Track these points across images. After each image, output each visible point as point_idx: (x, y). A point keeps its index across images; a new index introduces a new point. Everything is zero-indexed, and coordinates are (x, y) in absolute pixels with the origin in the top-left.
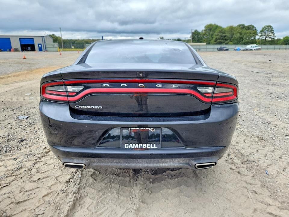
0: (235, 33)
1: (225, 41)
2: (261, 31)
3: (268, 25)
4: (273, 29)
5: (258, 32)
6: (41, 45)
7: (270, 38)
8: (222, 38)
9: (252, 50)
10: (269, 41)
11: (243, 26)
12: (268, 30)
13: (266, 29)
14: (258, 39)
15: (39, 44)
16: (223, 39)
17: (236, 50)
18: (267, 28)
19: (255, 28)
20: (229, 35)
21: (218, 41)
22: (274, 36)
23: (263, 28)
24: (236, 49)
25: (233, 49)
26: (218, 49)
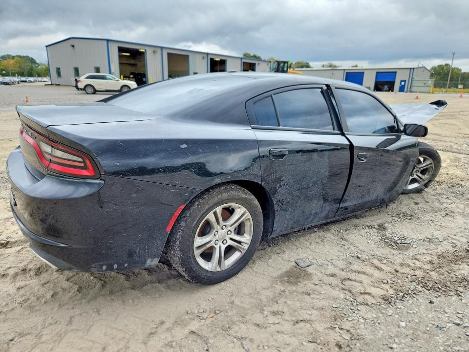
6: (405, 83)
15: (401, 81)
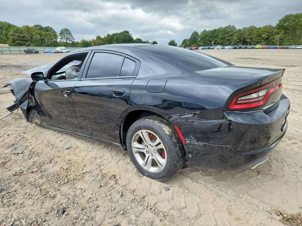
0: (33, 33)
1: (25, 42)
2: (60, 34)
3: (65, 28)
4: (71, 33)
5: (58, 34)
7: (70, 40)
8: (20, 39)
9: (62, 52)
10: (70, 44)
11: (40, 27)
12: (67, 33)
13: (64, 32)
14: (60, 41)
16: (22, 40)
17: (47, 52)
18: (65, 30)
19: (54, 30)
20: (28, 36)
21: (17, 42)
22: (74, 39)
23: (61, 31)
24: (45, 51)
25: (43, 52)
26: (25, 51)
